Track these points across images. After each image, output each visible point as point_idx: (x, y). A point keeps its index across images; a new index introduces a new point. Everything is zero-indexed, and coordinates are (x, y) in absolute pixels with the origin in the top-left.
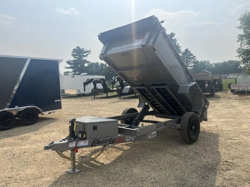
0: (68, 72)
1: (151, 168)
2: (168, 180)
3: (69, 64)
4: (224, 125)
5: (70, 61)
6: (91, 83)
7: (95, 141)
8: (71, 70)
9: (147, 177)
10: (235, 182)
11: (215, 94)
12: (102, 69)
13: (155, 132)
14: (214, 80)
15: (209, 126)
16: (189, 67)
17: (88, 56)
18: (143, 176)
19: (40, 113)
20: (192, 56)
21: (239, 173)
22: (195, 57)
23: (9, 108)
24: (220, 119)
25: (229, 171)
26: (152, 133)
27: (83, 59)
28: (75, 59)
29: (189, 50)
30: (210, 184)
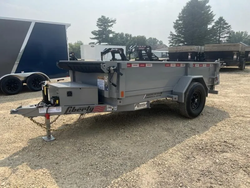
0: (93, 43)
1: (132, 142)
2: (144, 158)
3: (95, 35)
4: (241, 101)
5: (95, 31)
6: (109, 53)
7: (70, 109)
8: (96, 41)
9: (122, 152)
10: (227, 168)
11: (246, 67)
12: (127, 40)
13: (146, 103)
14: (246, 52)
15: (223, 100)
16: (222, 38)
17: (112, 26)
18: (118, 150)
19: (47, 79)
20: (227, 26)
21: (237, 157)
22: (229, 26)
23: (15, 73)
24: (239, 94)
25: (224, 154)
26: (140, 104)
27: (108, 29)
28: (101, 29)
29: (223, 18)
30: (192, 167)
